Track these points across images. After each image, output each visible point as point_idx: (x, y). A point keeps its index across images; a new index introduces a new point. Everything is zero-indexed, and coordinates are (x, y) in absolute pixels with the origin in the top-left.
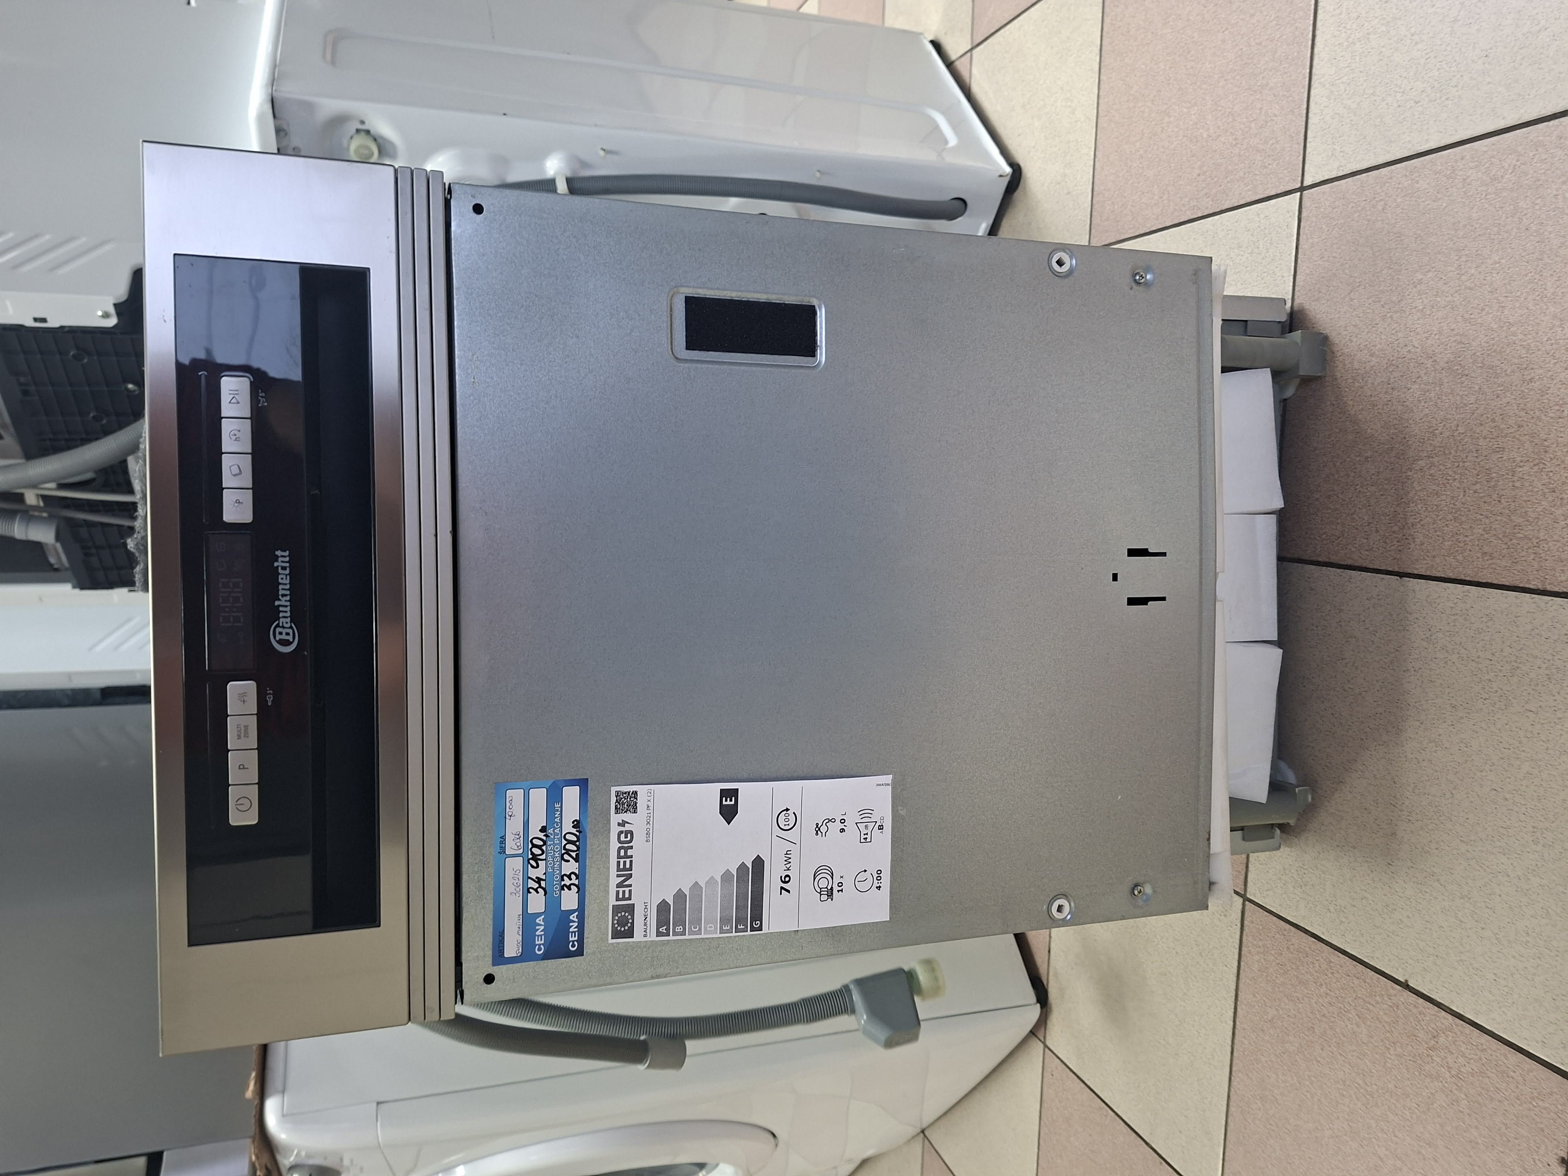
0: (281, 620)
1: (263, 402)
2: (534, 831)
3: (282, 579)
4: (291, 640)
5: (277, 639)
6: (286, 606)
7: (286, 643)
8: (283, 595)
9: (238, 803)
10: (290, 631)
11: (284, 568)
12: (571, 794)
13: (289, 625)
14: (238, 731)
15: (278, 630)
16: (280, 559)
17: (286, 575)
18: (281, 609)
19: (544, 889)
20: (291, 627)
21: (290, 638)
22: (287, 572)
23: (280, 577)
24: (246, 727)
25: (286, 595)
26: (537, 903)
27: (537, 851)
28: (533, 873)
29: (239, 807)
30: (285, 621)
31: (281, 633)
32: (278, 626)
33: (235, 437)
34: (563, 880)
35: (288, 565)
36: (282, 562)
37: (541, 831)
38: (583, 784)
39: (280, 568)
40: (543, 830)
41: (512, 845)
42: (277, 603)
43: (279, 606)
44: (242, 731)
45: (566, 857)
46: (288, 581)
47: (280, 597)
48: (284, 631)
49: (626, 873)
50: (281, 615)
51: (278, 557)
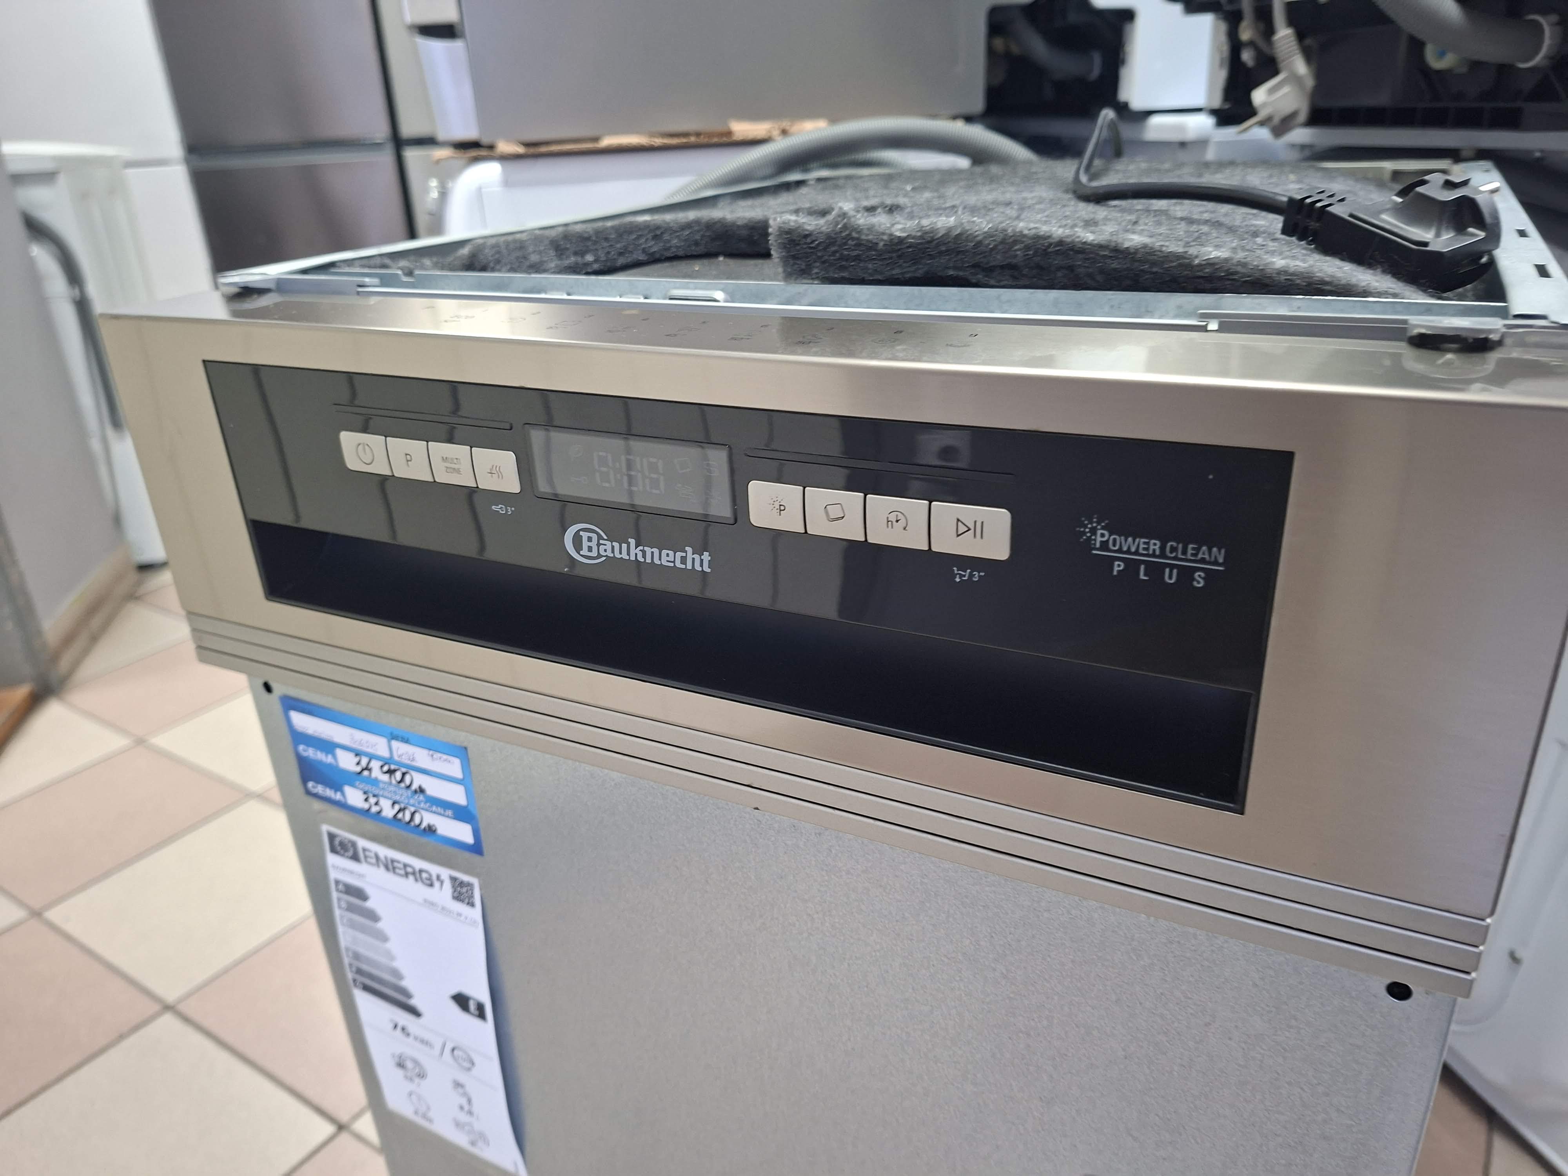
0: (608, 543)
1: (961, 576)
2: (419, 780)
3: (668, 555)
4: (581, 553)
5: (581, 533)
6: (628, 554)
7: (577, 541)
8: (644, 553)
9: (366, 447)
10: (594, 554)
11: (684, 560)
12: (463, 833)
13: (602, 553)
14: (452, 459)
15: (594, 537)
16: (697, 557)
17: (674, 562)
18: (624, 546)
19: (360, 773)
20: (599, 556)
21: (585, 552)
22: (679, 564)
23: (671, 553)
24: (458, 471)
25: (644, 556)
26: (347, 762)
27: (398, 775)
28: (375, 765)
29: (360, 447)
30: (608, 548)
31: (590, 539)
32: (600, 537)
33: (894, 520)
34: (374, 796)
35: (689, 567)
36: (693, 559)
37: (420, 787)
38: (477, 848)
39: (684, 554)
40: (421, 790)
41: (402, 750)
42: (632, 541)
43: (629, 544)
44: (453, 466)
45: (397, 807)
46: (665, 563)
47: (641, 548)
48: (594, 544)
49: (390, 866)
50: (616, 545)
51: (701, 555)
